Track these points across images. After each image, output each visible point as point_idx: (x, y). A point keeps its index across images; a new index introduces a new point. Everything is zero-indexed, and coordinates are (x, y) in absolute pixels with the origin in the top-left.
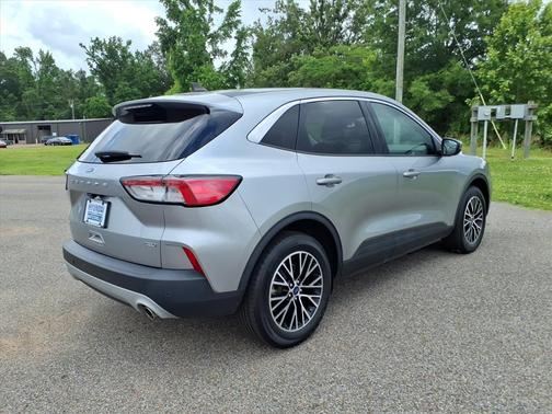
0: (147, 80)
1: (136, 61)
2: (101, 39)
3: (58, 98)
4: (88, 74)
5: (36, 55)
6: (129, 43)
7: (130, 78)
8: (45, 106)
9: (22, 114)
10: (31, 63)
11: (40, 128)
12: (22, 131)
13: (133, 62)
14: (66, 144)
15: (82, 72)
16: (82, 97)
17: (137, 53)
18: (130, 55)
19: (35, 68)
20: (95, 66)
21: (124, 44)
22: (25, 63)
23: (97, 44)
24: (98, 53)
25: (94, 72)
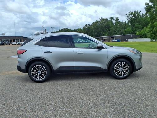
0: (145, 22)
1: (142, 17)
2: (132, 12)
3: (118, 29)
4: (127, 22)
5: (114, 19)
6: (140, 11)
7: (139, 22)
8: (115, 32)
9: (109, 34)
10: (113, 21)
11: (112, 37)
12: (107, 38)
13: (141, 17)
14: (116, 42)
15: (125, 22)
16: (124, 29)
17: (143, 14)
18: (140, 15)
19: (114, 22)
20: (129, 20)
21: (139, 12)
22: (112, 21)
23: (131, 13)
24: (131, 16)
25: (129, 21)
